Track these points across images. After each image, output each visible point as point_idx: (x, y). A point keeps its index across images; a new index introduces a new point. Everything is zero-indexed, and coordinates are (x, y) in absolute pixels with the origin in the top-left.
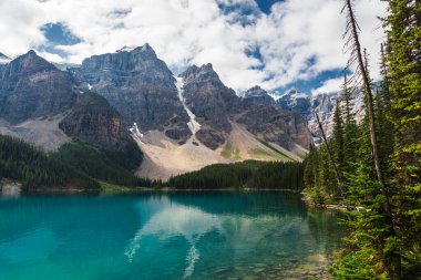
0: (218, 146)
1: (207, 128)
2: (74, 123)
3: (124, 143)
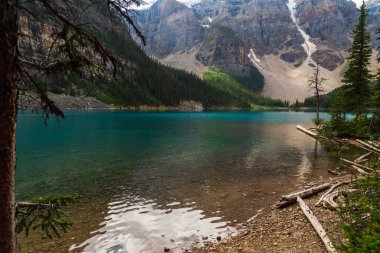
0: (336, 66)
1: (324, 48)
2: (208, 54)
3: (248, 69)
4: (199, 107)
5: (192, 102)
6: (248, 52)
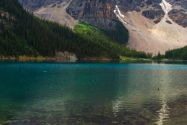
1: (178, 8)
2: (78, 8)
3: (114, 24)
4: (73, 58)
5: (66, 53)
6: (114, 8)
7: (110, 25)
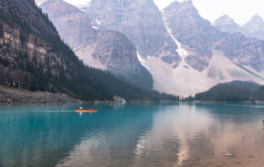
0: (203, 69)
1: (193, 54)
2: (105, 54)
7: (136, 70)
